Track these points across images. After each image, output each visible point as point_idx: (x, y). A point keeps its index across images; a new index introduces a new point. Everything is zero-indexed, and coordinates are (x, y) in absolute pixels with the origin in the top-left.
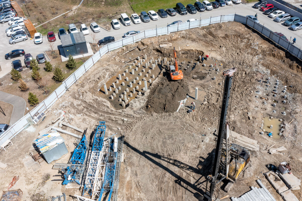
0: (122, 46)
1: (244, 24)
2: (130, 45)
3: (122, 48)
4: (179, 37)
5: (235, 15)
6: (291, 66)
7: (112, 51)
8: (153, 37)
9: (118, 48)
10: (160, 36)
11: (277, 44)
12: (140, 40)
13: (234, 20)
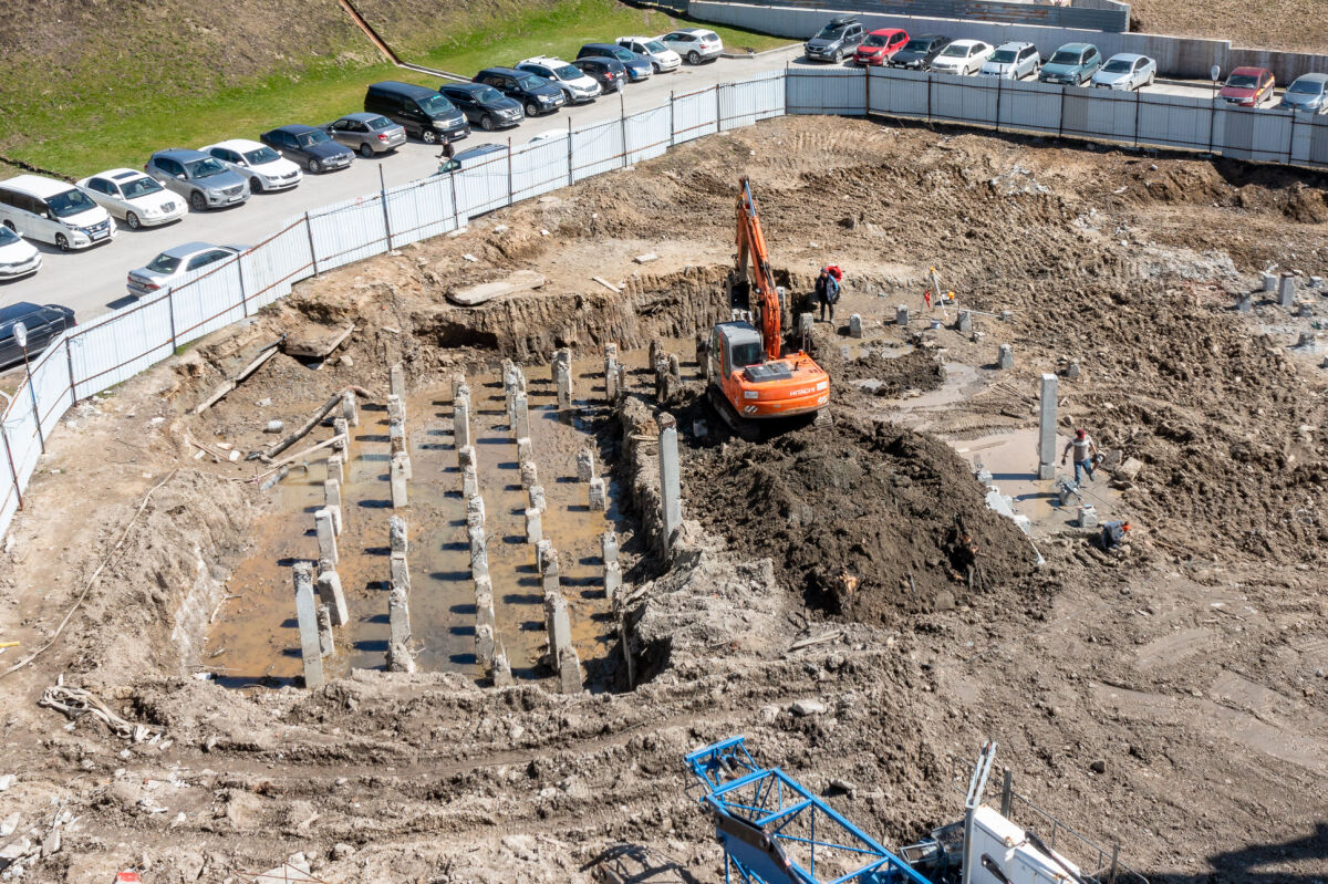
0: (169, 350)
2: (227, 333)
3: (174, 362)
4: (545, 232)
5: (790, 74)
7: (101, 394)
8: (366, 260)
9: (143, 365)
10: (410, 247)
12: (285, 289)
13: (788, 109)
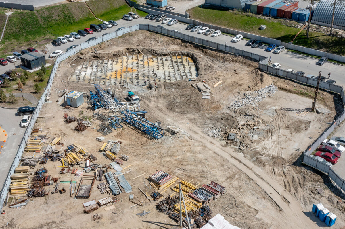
1: (147, 30)
2: (73, 56)
5: (139, 25)
6: (186, 47)
7: (62, 61)
8: (87, 48)
9: (66, 58)
10: (91, 47)
11: (174, 37)
13: (139, 29)
